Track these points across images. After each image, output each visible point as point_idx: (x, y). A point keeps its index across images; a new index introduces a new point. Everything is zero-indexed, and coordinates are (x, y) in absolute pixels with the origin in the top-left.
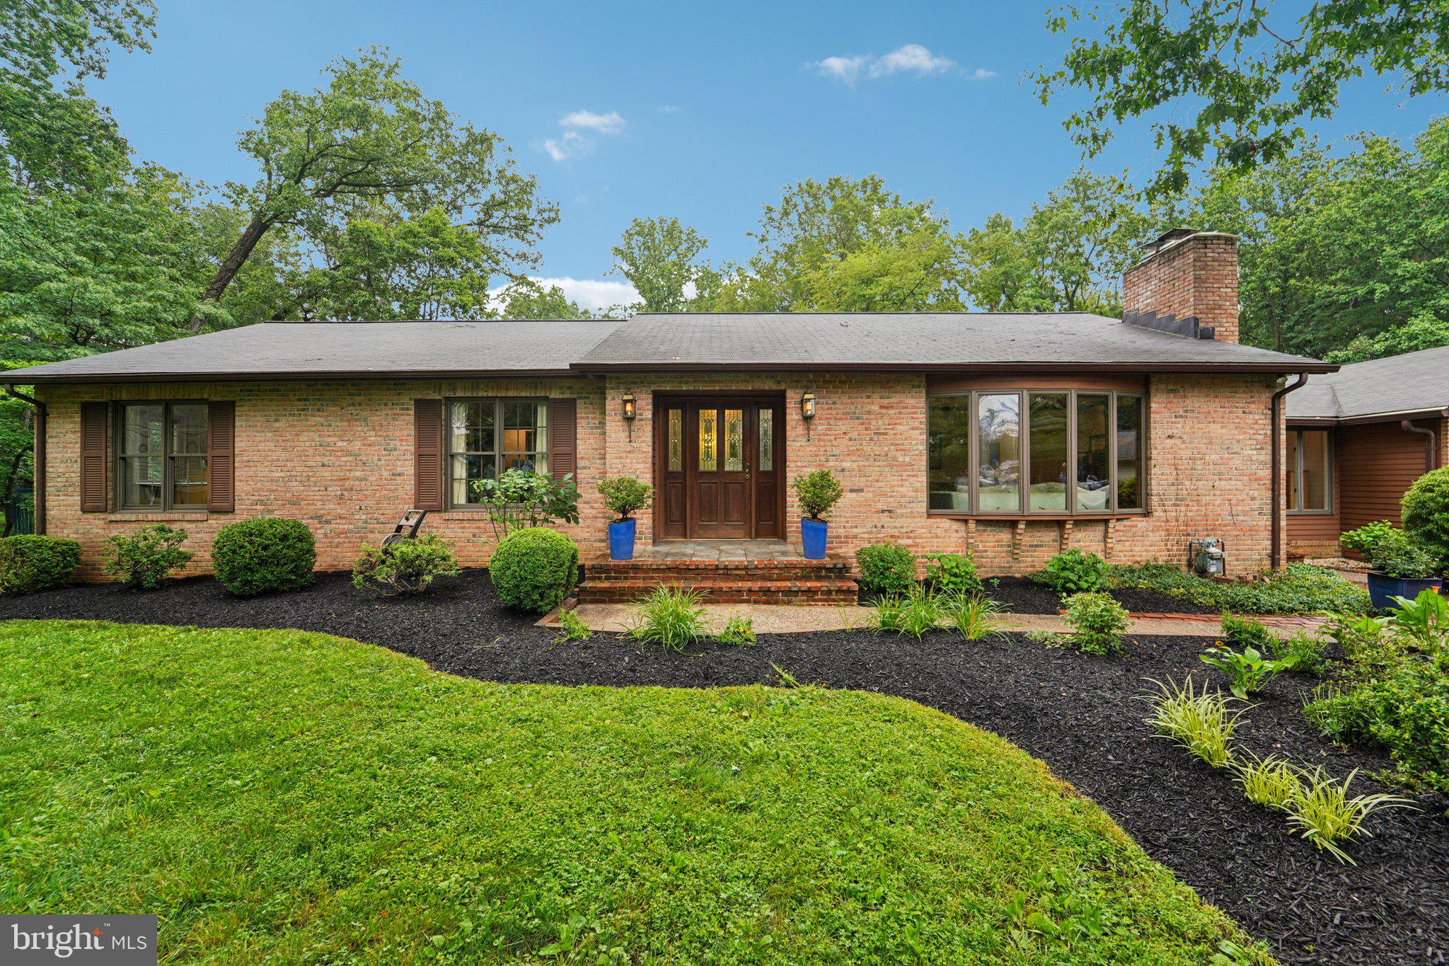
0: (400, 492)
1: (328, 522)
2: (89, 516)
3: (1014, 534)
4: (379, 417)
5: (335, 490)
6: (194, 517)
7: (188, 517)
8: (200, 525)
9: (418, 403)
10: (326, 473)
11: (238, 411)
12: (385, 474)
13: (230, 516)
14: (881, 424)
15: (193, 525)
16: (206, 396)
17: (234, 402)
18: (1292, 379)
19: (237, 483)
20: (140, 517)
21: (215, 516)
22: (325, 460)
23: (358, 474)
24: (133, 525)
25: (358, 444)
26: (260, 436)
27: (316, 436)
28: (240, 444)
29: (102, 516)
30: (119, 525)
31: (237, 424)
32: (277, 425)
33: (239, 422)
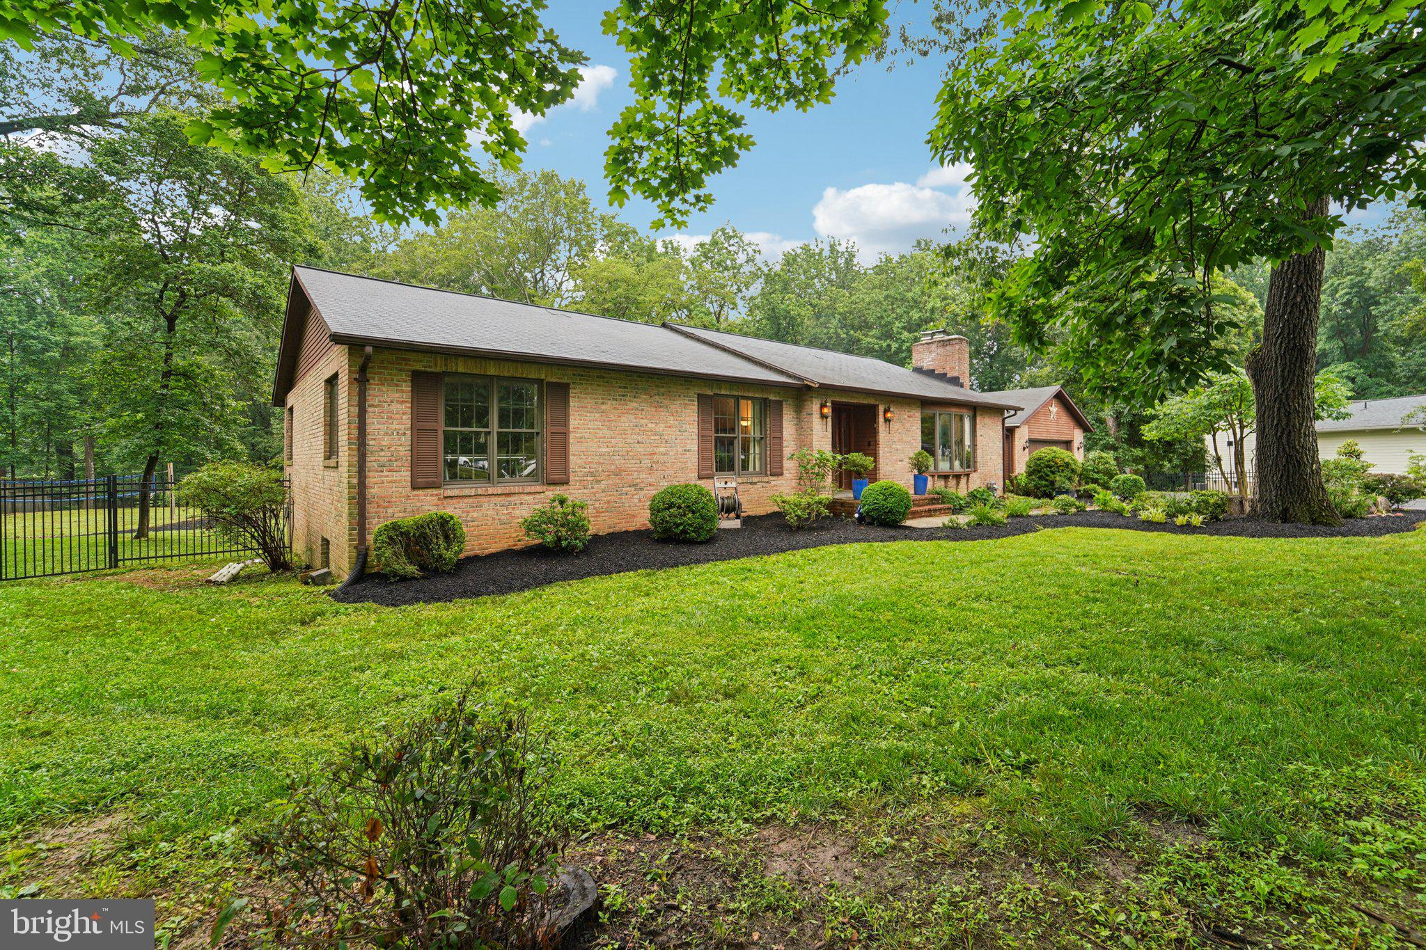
0: (689, 464)
1: (641, 489)
2: (420, 492)
3: (946, 482)
4: (676, 405)
5: (647, 463)
6: (533, 489)
7: (528, 489)
8: (537, 496)
9: (701, 397)
10: (640, 448)
11: (572, 392)
12: (680, 450)
13: (565, 487)
14: (908, 425)
15: (531, 497)
16: (543, 377)
17: (568, 385)
18: (1012, 412)
19: (571, 457)
20: (480, 491)
21: (552, 487)
22: (639, 438)
23: (662, 450)
24: (471, 500)
25: (662, 427)
26: (590, 417)
27: (632, 418)
28: (573, 422)
29: (435, 492)
30: (454, 501)
31: (571, 404)
32: (604, 407)
33: (573, 403)
